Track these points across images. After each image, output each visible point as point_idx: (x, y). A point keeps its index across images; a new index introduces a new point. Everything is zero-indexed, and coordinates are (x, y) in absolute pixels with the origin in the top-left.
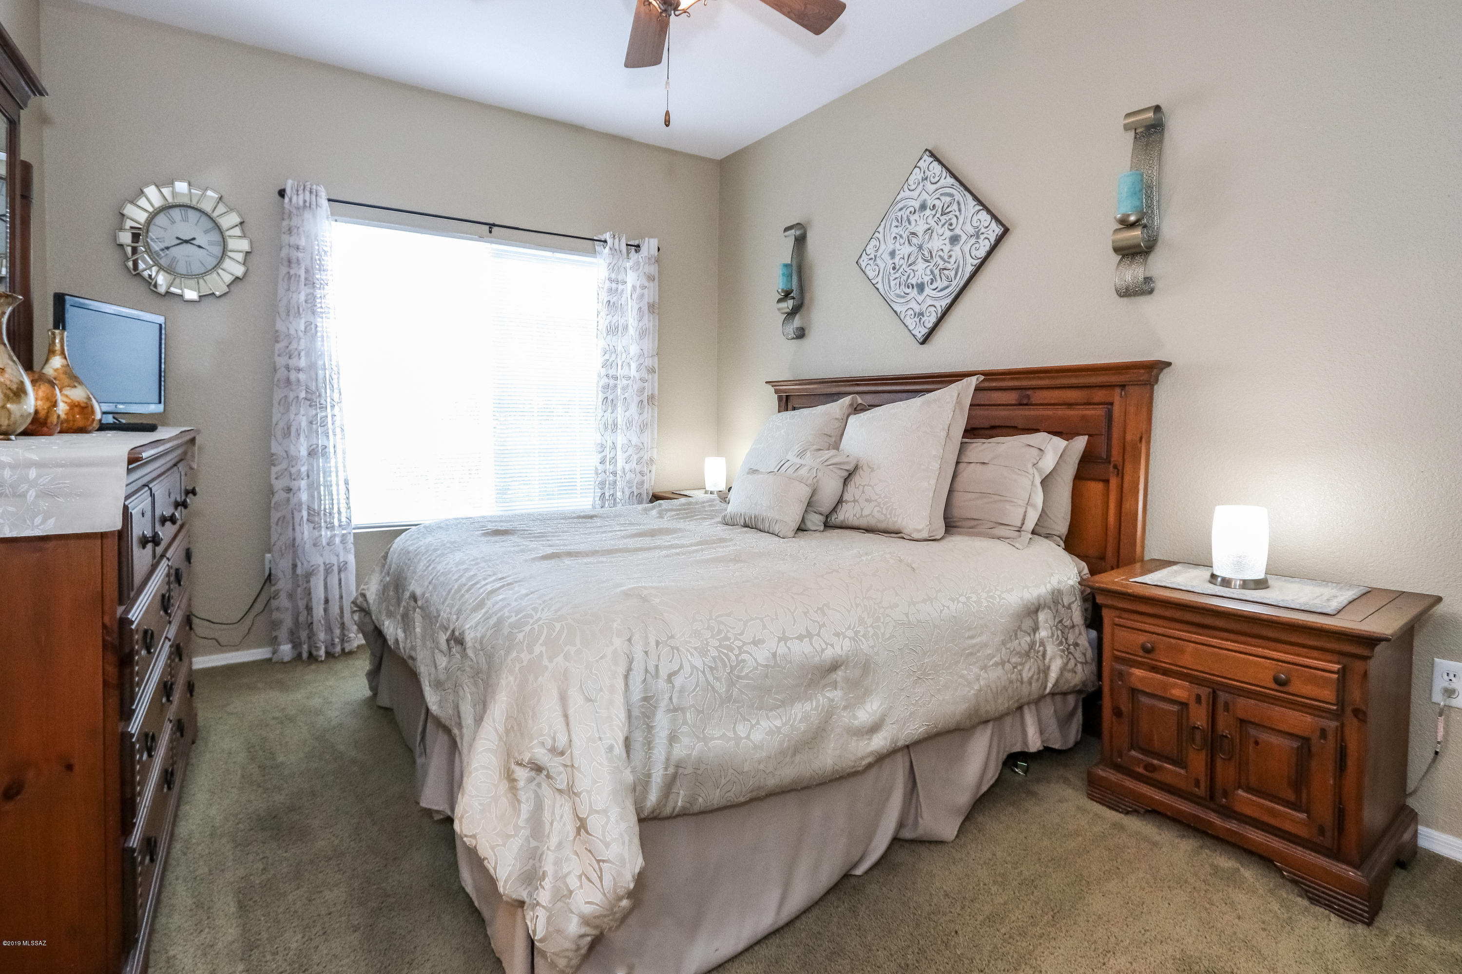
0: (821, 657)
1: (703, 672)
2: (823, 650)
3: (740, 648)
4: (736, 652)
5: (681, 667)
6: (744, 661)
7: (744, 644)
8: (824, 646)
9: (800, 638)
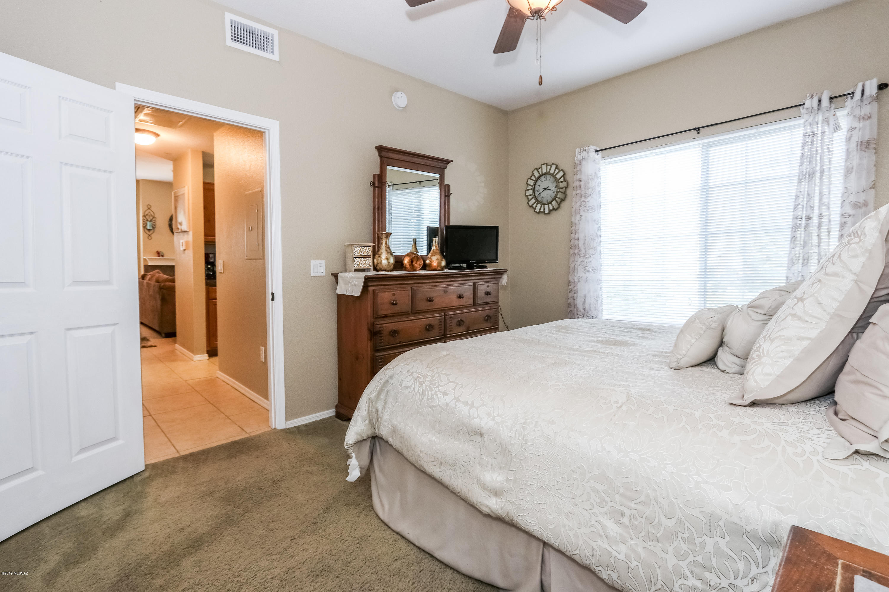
0: (470, 421)
1: (416, 394)
2: (474, 418)
3: (436, 392)
4: (433, 392)
5: (411, 387)
6: (434, 399)
7: (439, 391)
8: (476, 416)
9: (466, 404)
